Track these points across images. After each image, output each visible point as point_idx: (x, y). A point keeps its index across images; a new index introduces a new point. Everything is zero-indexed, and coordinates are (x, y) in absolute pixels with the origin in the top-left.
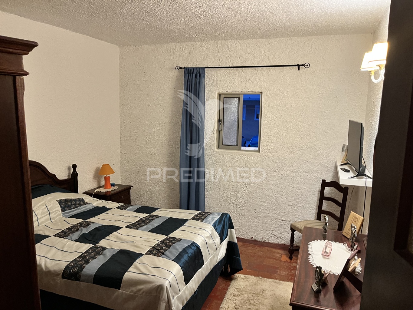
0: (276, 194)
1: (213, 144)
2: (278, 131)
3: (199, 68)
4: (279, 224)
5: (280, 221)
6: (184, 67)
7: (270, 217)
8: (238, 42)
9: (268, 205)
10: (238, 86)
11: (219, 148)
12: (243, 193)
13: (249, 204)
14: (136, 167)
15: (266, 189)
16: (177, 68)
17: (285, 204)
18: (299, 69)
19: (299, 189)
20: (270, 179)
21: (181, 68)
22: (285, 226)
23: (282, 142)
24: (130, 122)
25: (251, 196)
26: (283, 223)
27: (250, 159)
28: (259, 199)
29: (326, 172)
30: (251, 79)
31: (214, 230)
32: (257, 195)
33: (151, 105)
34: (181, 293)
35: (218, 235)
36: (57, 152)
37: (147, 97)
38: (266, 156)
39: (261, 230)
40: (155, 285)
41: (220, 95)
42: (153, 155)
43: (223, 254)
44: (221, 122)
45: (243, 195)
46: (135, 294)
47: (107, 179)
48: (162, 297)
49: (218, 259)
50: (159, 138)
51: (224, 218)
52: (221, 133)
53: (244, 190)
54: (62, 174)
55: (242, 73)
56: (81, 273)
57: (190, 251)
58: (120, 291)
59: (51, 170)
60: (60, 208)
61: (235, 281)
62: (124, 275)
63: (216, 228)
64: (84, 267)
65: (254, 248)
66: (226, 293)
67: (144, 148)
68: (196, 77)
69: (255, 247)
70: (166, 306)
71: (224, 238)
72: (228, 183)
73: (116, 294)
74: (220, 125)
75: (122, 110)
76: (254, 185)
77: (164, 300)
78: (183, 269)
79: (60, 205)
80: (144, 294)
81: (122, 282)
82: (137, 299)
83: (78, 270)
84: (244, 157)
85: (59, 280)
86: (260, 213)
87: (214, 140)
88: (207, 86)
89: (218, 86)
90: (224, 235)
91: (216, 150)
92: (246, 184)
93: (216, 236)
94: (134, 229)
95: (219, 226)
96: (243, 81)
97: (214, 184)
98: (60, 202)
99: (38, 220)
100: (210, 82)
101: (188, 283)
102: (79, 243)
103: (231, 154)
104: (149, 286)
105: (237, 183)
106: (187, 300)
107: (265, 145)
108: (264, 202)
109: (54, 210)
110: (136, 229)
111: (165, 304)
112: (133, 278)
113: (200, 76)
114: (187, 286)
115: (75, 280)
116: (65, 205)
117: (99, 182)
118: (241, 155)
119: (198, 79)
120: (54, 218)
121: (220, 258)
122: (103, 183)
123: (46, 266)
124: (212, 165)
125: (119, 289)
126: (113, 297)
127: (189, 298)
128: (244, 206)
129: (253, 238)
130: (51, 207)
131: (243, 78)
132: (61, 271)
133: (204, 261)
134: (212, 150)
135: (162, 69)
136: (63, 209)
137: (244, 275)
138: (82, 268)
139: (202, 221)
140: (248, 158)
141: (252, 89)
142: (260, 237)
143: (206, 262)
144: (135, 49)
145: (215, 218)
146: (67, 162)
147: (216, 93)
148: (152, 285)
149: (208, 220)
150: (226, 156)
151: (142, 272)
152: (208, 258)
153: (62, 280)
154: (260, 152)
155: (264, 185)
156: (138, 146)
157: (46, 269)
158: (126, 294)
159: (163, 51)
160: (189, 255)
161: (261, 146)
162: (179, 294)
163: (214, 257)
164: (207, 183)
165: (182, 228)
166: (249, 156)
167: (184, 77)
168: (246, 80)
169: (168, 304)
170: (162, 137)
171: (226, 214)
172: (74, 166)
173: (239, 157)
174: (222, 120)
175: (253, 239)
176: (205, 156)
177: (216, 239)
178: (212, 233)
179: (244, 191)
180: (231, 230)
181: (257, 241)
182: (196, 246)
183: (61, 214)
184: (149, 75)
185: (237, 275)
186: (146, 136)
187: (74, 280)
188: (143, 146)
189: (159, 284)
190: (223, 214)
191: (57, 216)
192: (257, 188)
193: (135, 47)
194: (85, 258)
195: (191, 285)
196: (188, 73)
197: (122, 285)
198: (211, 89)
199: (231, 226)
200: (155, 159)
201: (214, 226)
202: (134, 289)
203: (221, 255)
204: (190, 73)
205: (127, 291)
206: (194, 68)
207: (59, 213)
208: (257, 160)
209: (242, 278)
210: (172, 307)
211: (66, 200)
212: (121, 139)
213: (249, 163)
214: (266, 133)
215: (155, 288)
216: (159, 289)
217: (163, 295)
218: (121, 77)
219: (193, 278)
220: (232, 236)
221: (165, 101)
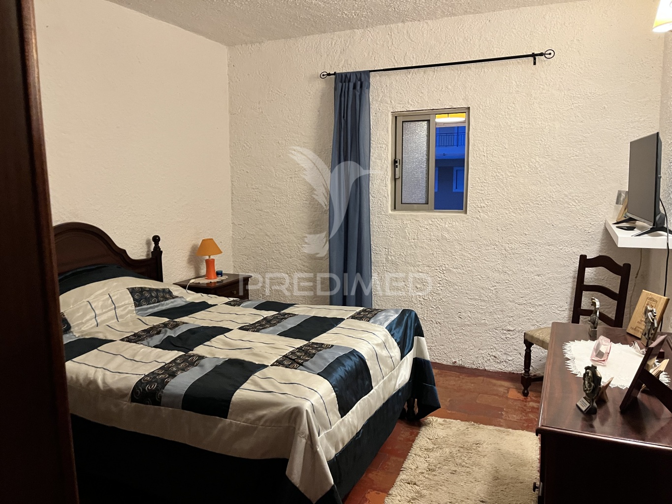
0: (496, 284)
1: (385, 202)
2: (498, 174)
3: (360, 73)
4: (503, 337)
5: (505, 332)
6: (335, 72)
7: (485, 324)
8: (425, 25)
9: (483, 304)
10: (427, 100)
11: (395, 208)
12: (439, 285)
13: (449, 303)
14: (258, 247)
15: (479, 276)
16: (323, 75)
17: (513, 301)
18: (535, 64)
19: (538, 275)
20: (486, 258)
21: (329, 74)
22: (513, 340)
23: (505, 194)
24: (247, 172)
25: (452, 289)
26: (509, 336)
27: (450, 225)
28: (466, 295)
29: (587, 243)
30: (450, 87)
31: (390, 336)
32: (463, 287)
33: (280, 142)
34: (332, 428)
35: (396, 344)
36: (129, 215)
37: (274, 128)
38: (477, 218)
39: (471, 348)
40: (286, 409)
41: (396, 117)
42: (285, 225)
43: (405, 378)
44: (398, 164)
45: (438, 288)
46: (253, 425)
47: (210, 263)
48: (299, 429)
49: (397, 385)
50: (295, 197)
51: (406, 318)
52: (399, 182)
53: (439, 279)
54: (137, 251)
55: (434, 77)
56: (162, 392)
57: (349, 364)
58: (227, 420)
59: (120, 243)
60: (132, 301)
61: (428, 428)
62: (235, 394)
63: (392, 333)
64: (168, 382)
65: (459, 377)
66: (411, 446)
67: (271, 213)
68: (355, 88)
69: (461, 377)
70: (306, 443)
71: (406, 351)
72: (412, 268)
73: (220, 426)
74: (397, 169)
75: (234, 152)
76: (456, 270)
77: (303, 433)
78: (336, 389)
79: (133, 296)
80: (268, 424)
81: (231, 405)
82: (256, 432)
83: (157, 386)
84: (438, 222)
85: (126, 404)
86: (469, 318)
87: (386, 195)
88: (374, 102)
89: (393, 102)
90: (407, 345)
91: (390, 212)
92: (444, 268)
93: (393, 345)
94: (253, 331)
95: (397, 330)
96: (436, 90)
97: (386, 271)
98: (133, 291)
99: (95, 317)
100: (378, 95)
101: (345, 415)
102: (161, 350)
103: (416, 219)
104: (276, 410)
105: (428, 268)
106: (343, 444)
107: (476, 199)
108: (476, 299)
109: (123, 303)
110: (256, 332)
111: (304, 441)
112: (249, 398)
113: (361, 87)
114: (343, 420)
115: (153, 405)
116: (140, 297)
117: (197, 270)
118: (434, 219)
119: (359, 91)
120: (122, 316)
121: (400, 383)
122: (203, 271)
123: (104, 382)
124: (384, 238)
125: (226, 418)
126: (215, 432)
127: (347, 440)
128: (440, 307)
129: (457, 362)
130: (116, 298)
131: (435, 85)
132: (129, 389)
133: (373, 384)
134: (383, 213)
135: (297, 80)
136: (137, 303)
137: (443, 419)
138: (163, 383)
139: (368, 321)
140: (445, 223)
141: (451, 104)
142: (468, 361)
143: (376, 385)
144: (253, 50)
145: (391, 317)
146: (145, 233)
147: (390, 114)
148: (281, 408)
149: (379, 320)
150: (407, 222)
151: (263, 389)
152: (380, 380)
153: (130, 404)
154: (468, 212)
155: (474, 271)
156: (260, 212)
157: (104, 387)
158: (237, 425)
159: (298, 49)
160: (347, 369)
161: (468, 202)
162: (329, 429)
163: (390, 380)
164: (375, 270)
165: (334, 330)
166: (448, 220)
167: (335, 89)
168: (440, 89)
169: (309, 442)
170: (300, 193)
171: (410, 311)
172: (156, 239)
173: (431, 223)
174: (399, 160)
175: (456, 364)
176: (371, 223)
177: (393, 349)
178: (385, 340)
179: (440, 282)
180: (418, 338)
181: (464, 367)
182: (358, 355)
183: (133, 311)
184: (278, 91)
185: (431, 418)
186: (273, 194)
187: (150, 404)
188: (268, 210)
189: (293, 406)
190: (404, 312)
191: (127, 313)
192: (463, 275)
193: (253, 46)
194: (169, 371)
195: (350, 419)
196: (341, 82)
197: (230, 410)
198: (381, 108)
199: (419, 332)
200: (288, 232)
201: (390, 329)
202: (251, 416)
203: (403, 379)
204: (345, 82)
205: (238, 421)
206: (350, 73)
207: (130, 308)
208: (462, 226)
209: (440, 424)
210: (317, 447)
211: (142, 290)
212: (232, 200)
213: (448, 231)
214: (477, 179)
215: (287, 412)
216: (294, 415)
217: (300, 425)
218: (231, 97)
219: (354, 408)
220: (420, 350)
221: (304, 134)
